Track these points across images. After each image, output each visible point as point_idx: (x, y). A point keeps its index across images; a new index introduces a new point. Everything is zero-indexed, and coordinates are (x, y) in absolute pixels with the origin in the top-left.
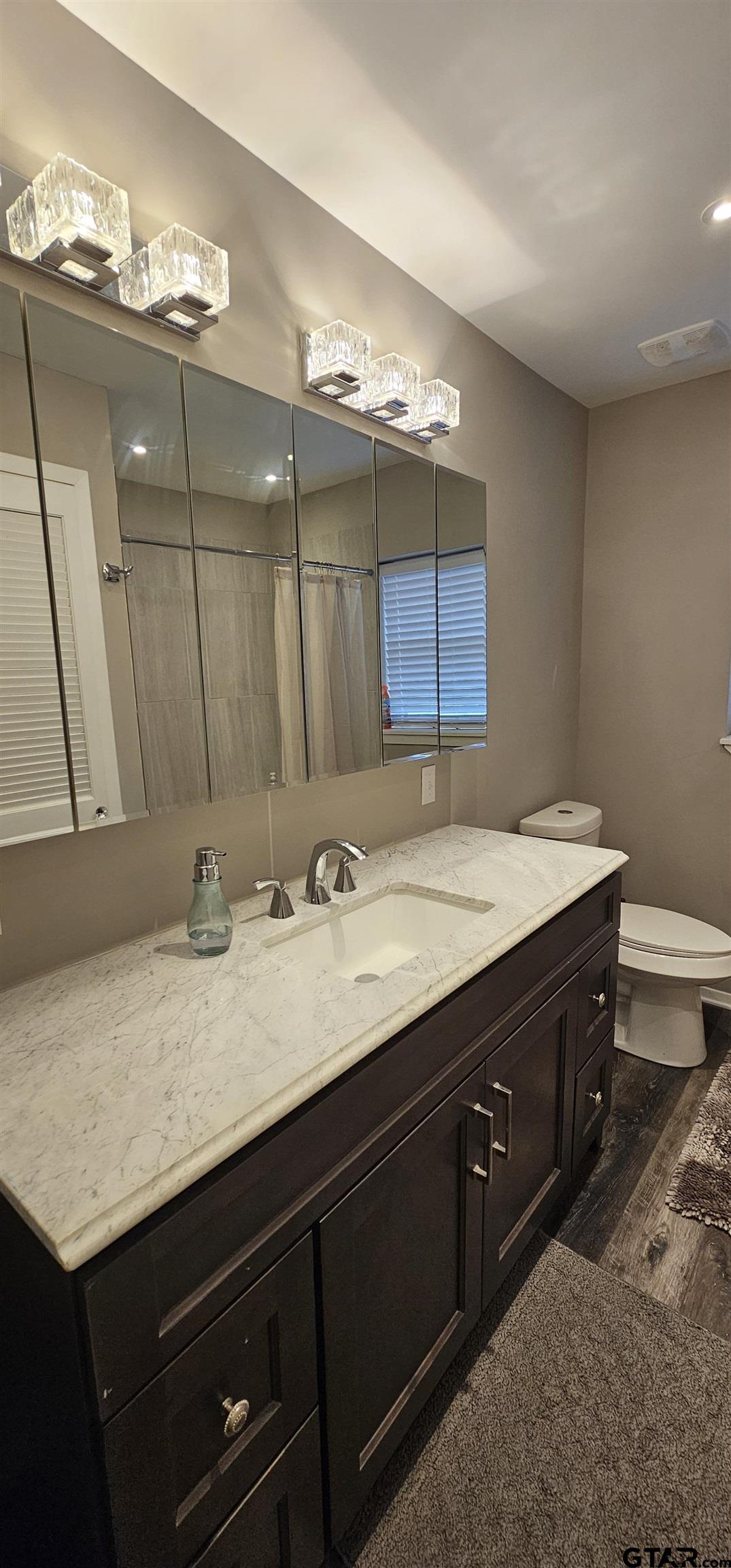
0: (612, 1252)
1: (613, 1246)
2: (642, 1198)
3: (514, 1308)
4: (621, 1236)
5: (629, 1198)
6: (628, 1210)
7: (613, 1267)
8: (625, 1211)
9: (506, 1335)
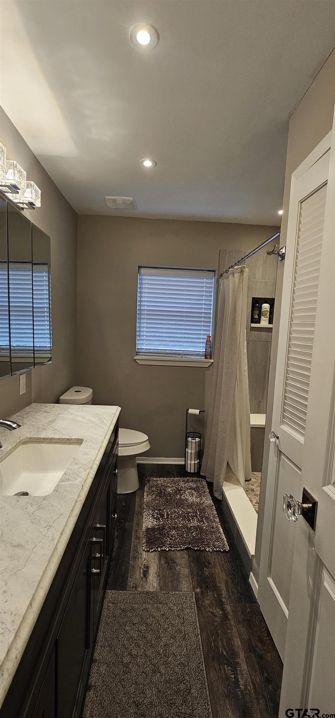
0: (131, 582)
1: (130, 579)
2: (134, 553)
3: (99, 633)
4: (132, 573)
5: (130, 555)
6: (131, 561)
7: (133, 588)
8: (130, 562)
9: (100, 648)
